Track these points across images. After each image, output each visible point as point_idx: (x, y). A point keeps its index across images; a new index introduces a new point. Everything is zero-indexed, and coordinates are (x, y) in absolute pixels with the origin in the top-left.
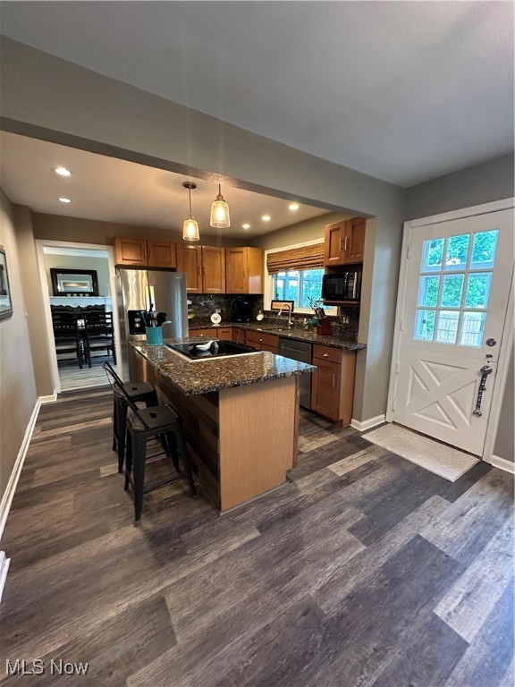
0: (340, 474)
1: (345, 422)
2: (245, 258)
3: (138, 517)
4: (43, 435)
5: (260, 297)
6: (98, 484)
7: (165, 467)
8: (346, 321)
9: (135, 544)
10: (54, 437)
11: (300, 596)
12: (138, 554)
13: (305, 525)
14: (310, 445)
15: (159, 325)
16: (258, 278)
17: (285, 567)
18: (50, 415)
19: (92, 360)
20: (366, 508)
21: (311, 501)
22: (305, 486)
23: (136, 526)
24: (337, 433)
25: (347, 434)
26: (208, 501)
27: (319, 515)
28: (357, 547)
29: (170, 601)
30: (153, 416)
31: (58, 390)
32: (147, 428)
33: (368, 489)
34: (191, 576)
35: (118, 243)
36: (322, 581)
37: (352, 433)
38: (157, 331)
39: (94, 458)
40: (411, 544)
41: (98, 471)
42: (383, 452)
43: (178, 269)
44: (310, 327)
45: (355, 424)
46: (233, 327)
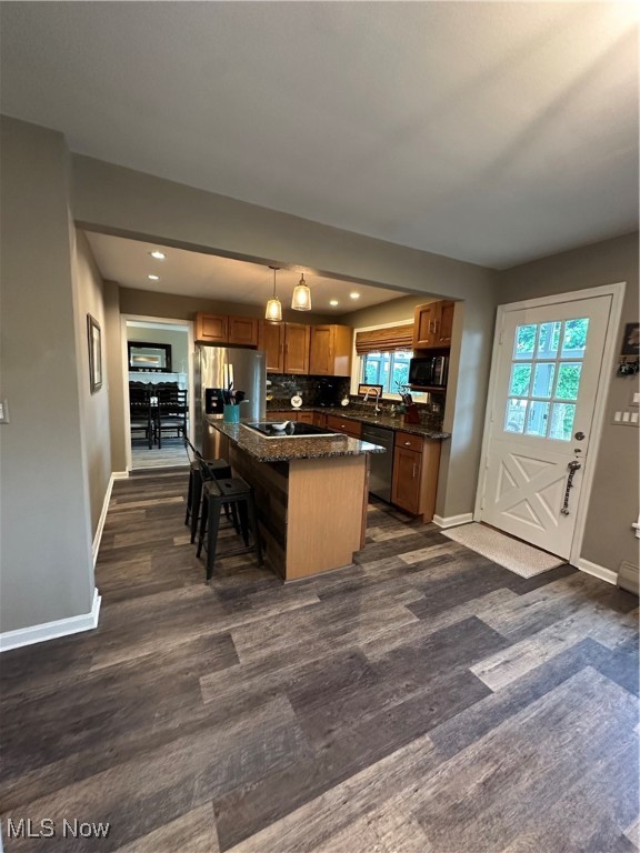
0: (409, 563)
1: (426, 518)
2: (331, 336)
3: (208, 578)
4: (118, 507)
5: (347, 380)
6: (172, 551)
9: (206, 597)
10: (129, 509)
11: (349, 646)
12: (208, 604)
13: (364, 599)
14: (382, 535)
15: (237, 403)
16: (345, 359)
17: (340, 625)
18: (123, 490)
19: (162, 441)
20: (428, 592)
21: (375, 581)
22: (370, 569)
23: (207, 584)
24: (416, 527)
25: (427, 529)
26: (274, 573)
27: (380, 593)
28: (411, 618)
29: (235, 637)
30: (228, 486)
31: (129, 468)
32: (222, 494)
33: (435, 577)
34: (254, 623)
35: (199, 318)
36: (372, 638)
37: (430, 529)
38: (234, 409)
39: (168, 530)
40: (465, 622)
41: (172, 540)
42: (460, 549)
43: (259, 347)
44: (398, 414)
45: (438, 520)
46: (314, 412)
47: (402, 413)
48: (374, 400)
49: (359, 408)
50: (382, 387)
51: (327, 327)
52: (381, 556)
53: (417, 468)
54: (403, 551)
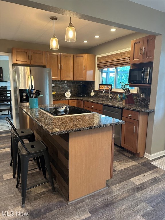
0: (137, 184)
1: (141, 154)
2: (84, 60)
3: (23, 203)
5: (93, 82)
7: (39, 176)
8: (142, 96)
14: (120, 166)
15: (36, 97)
16: (91, 72)
20: (152, 204)
21: (120, 198)
22: (117, 190)
23: (22, 207)
24: (136, 160)
25: (142, 161)
26: (62, 196)
27: (125, 206)
30: (33, 147)
32: (29, 153)
33: (153, 193)
35: (14, 51)
37: (144, 161)
38: (35, 100)
41: (2, 176)
43: (47, 66)
44: (121, 99)
45: (147, 155)
46: (77, 99)
47: (124, 98)
48: (108, 92)
49: (100, 97)
50: (111, 85)
51: (82, 55)
52: (121, 180)
53: (136, 128)
54: (132, 176)
